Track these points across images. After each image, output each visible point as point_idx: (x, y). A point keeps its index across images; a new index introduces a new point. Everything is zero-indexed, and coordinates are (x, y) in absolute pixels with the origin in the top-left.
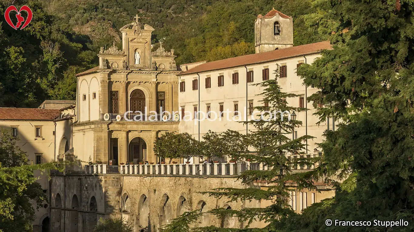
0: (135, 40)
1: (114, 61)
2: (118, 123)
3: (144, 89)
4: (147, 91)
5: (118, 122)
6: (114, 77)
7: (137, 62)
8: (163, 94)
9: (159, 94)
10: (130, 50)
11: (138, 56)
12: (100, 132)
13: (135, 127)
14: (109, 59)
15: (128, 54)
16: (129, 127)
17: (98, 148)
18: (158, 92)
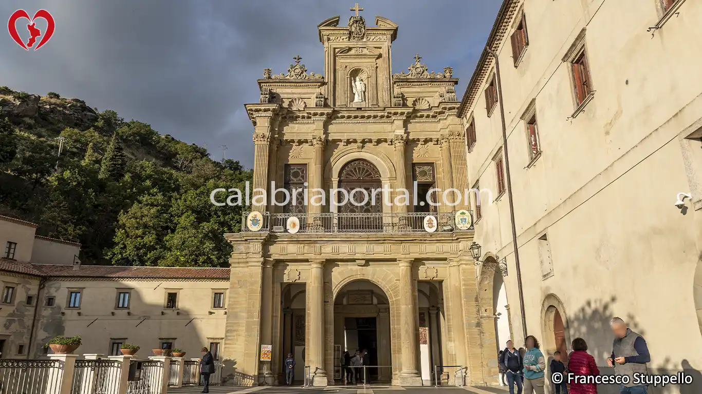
0: (353, 52)
1: (296, 96)
2: (294, 240)
3: (377, 158)
4: (384, 161)
5: (292, 236)
6: (291, 131)
7: (357, 99)
8: (430, 171)
9: (418, 170)
10: (339, 74)
11: (358, 86)
12: (241, 265)
13: (345, 250)
14: (281, 92)
15: (332, 80)
16: (328, 251)
17: (234, 308)
18: (414, 165)
